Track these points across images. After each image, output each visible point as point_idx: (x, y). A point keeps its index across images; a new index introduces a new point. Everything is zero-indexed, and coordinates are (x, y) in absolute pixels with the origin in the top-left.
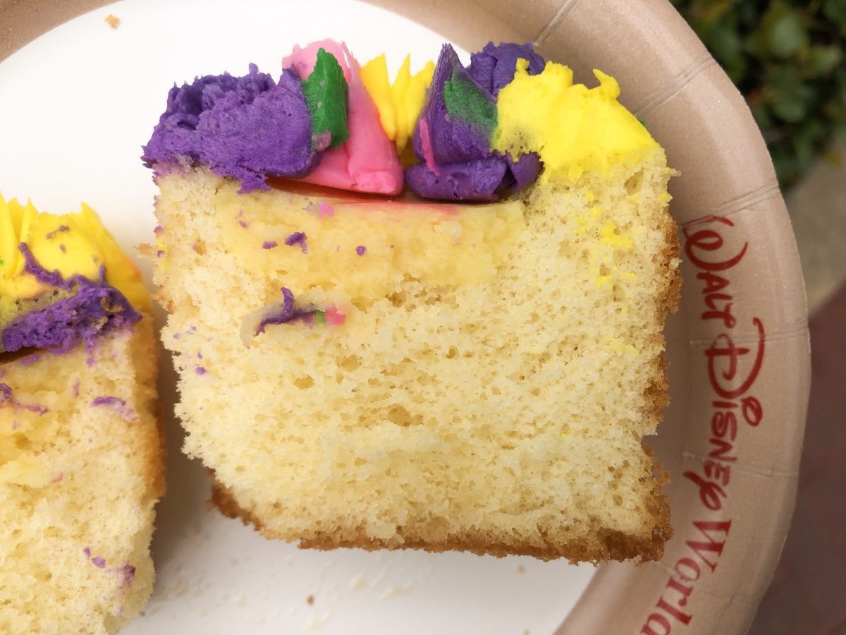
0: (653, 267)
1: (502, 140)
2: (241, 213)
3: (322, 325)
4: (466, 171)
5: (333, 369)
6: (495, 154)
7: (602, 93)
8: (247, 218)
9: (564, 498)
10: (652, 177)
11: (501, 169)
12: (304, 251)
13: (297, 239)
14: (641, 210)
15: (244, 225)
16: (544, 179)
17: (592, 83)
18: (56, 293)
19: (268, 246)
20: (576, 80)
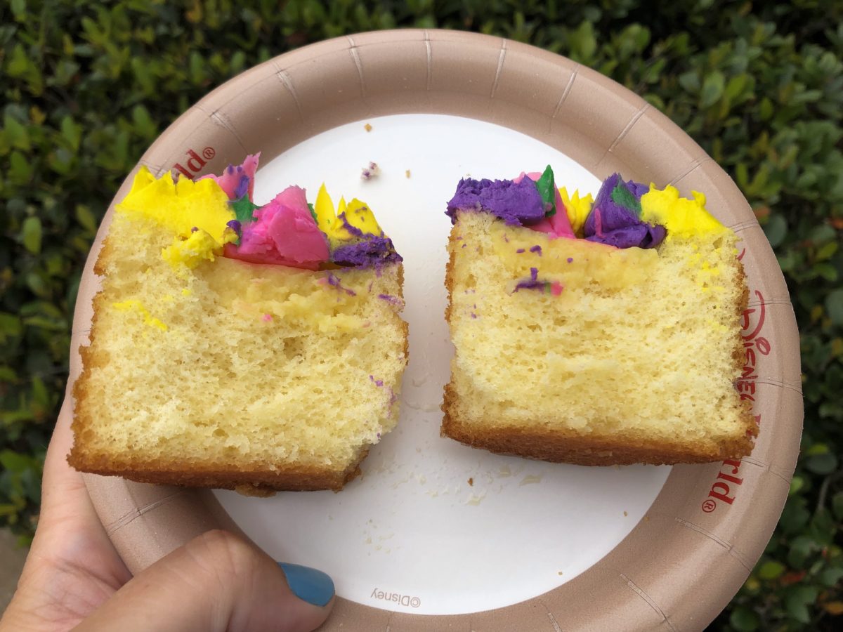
0: (733, 284)
1: (645, 216)
2: (505, 235)
3: (548, 294)
4: (624, 232)
5: (551, 323)
6: (641, 223)
7: (697, 203)
8: (508, 237)
9: (689, 412)
10: (728, 241)
11: (644, 230)
12: (540, 255)
13: (537, 249)
14: (723, 257)
15: (507, 241)
16: (668, 239)
17: (691, 198)
18: (358, 240)
19: (520, 251)
20: (680, 196)
